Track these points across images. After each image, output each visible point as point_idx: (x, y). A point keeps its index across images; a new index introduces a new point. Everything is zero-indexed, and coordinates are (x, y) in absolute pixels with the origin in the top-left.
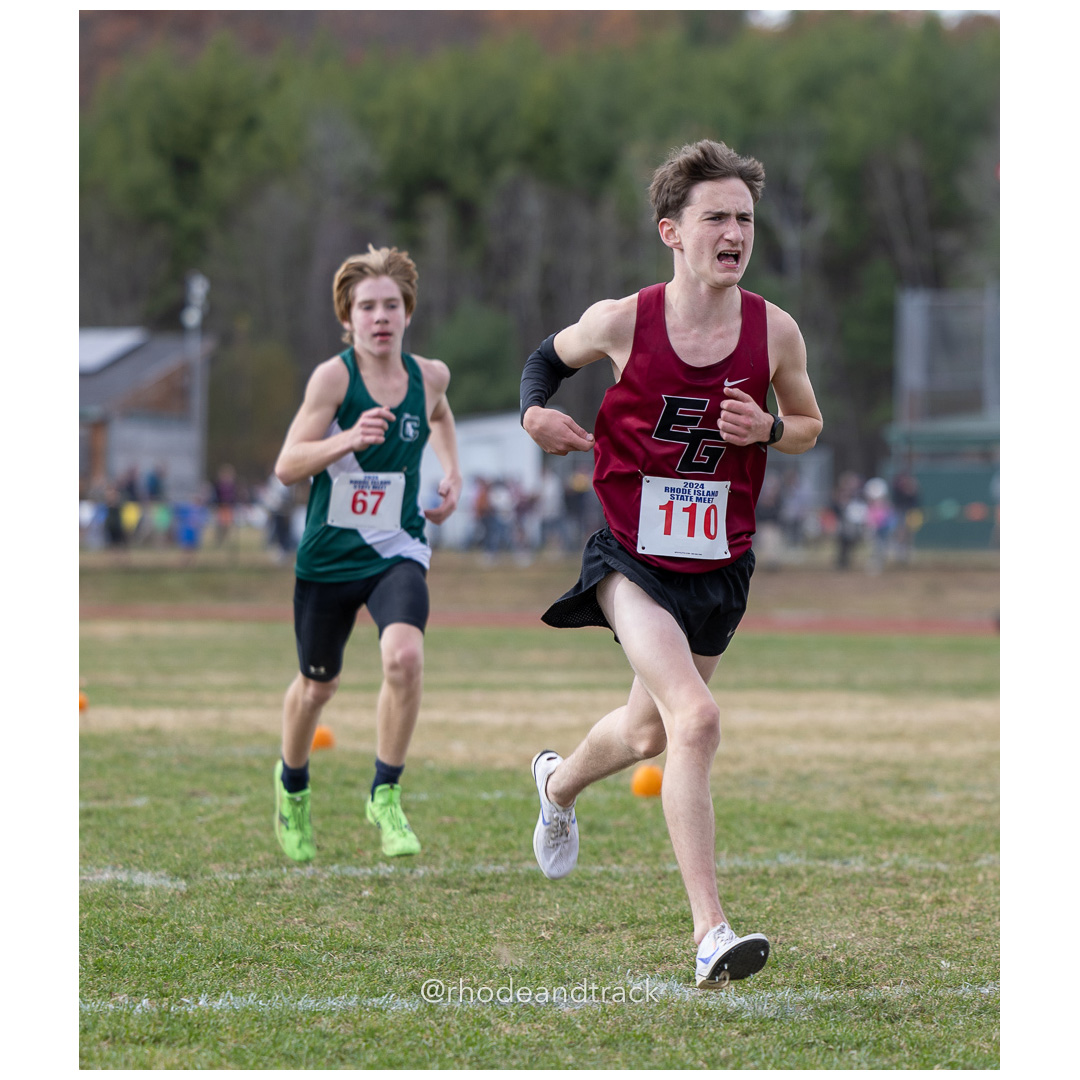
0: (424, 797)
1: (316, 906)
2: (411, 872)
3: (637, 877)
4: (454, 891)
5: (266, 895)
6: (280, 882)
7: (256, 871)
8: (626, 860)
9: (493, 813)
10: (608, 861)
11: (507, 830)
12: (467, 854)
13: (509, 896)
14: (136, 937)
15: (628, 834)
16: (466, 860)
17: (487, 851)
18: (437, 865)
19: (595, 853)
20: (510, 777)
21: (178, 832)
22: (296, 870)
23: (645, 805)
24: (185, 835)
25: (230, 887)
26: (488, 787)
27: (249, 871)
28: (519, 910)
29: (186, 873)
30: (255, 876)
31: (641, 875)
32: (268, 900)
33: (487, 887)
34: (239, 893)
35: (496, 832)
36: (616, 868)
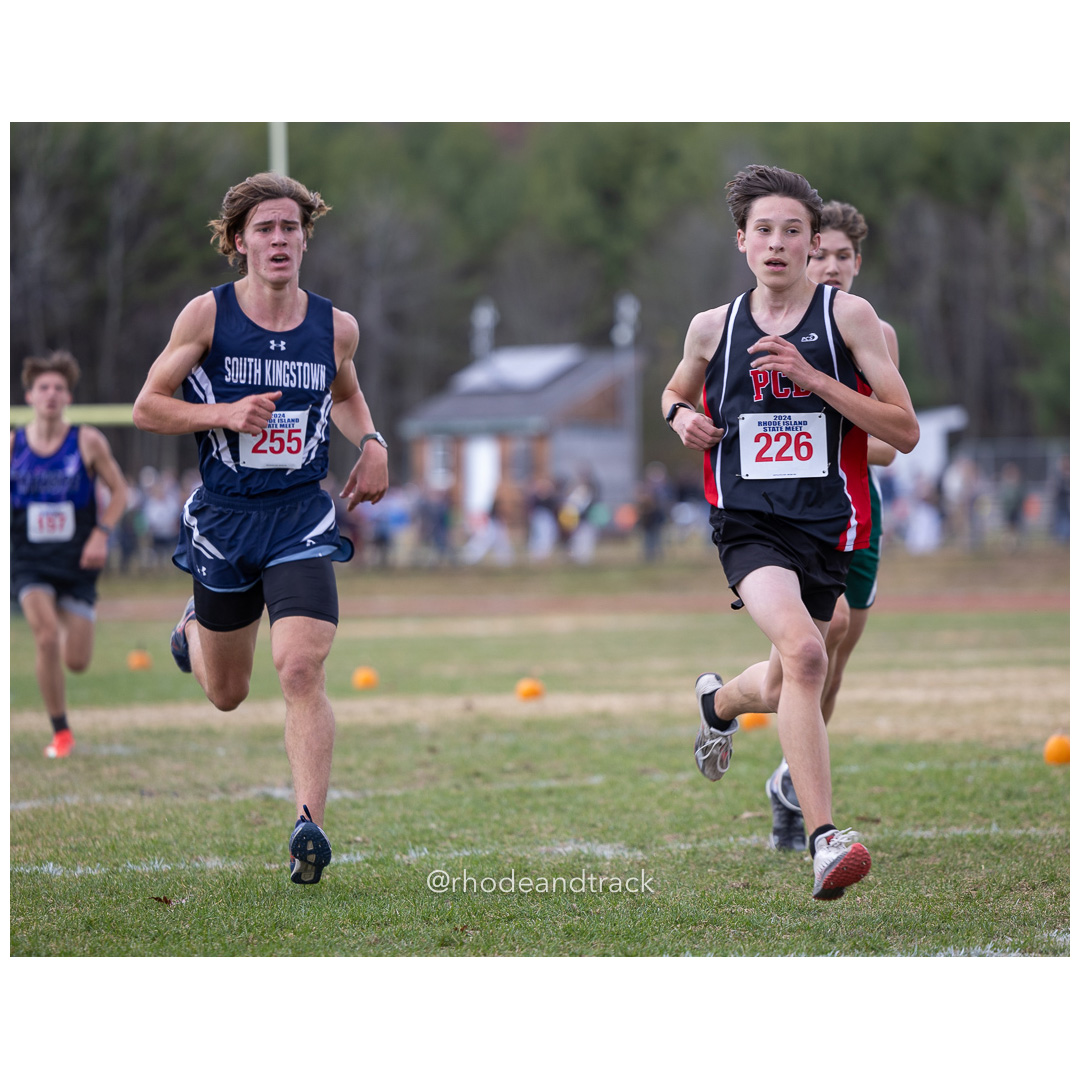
0: (854, 769)
1: (762, 873)
3: (1053, 839)
4: (887, 855)
5: (716, 863)
6: (728, 850)
7: (705, 841)
8: (1042, 823)
9: (919, 783)
10: (1026, 824)
11: (932, 798)
12: (898, 821)
13: (938, 859)
14: (600, 904)
15: (1044, 799)
16: (897, 826)
17: (915, 818)
18: (870, 831)
19: (1014, 818)
20: (932, 749)
21: (633, 807)
22: (742, 839)
23: (1057, 772)
24: (638, 810)
25: (682, 856)
26: (913, 759)
27: (699, 841)
28: (948, 870)
29: (642, 844)
30: (705, 845)
31: (1057, 837)
32: (718, 868)
33: (917, 851)
34: (691, 861)
35: (922, 800)
36: (1034, 831)
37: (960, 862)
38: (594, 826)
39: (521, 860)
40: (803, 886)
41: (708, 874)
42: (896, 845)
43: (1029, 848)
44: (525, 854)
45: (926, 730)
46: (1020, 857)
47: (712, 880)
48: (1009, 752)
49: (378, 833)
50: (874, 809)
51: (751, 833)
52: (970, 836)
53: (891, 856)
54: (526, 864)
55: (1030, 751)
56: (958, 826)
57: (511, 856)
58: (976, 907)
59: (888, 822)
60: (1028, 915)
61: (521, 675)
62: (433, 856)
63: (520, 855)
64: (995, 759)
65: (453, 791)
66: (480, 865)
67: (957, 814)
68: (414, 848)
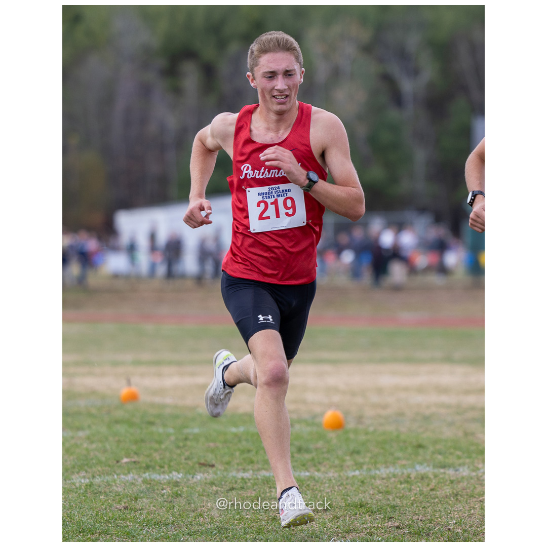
0: (196, 431)
1: (136, 499)
2: (193, 477)
3: (330, 480)
4: (220, 489)
5: (105, 492)
6: (114, 484)
7: (98, 477)
8: (323, 469)
9: (240, 441)
10: (312, 470)
11: (249, 451)
12: (226, 466)
13: (254, 492)
15: (323, 453)
16: (226, 470)
17: (238, 464)
18: (208, 472)
19: (304, 465)
20: (248, 418)
22: (122, 476)
25: (83, 487)
26: (236, 426)
27: (94, 477)
30: (98, 480)
31: (332, 478)
32: (107, 495)
33: (239, 486)
34: (88, 491)
35: (242, 452)
36: (317, 474)
37: (268, 494)
40: (164, 509)
41: (100, 499)
42: (226, 482)
43: (314, 486)
45: (243, 405)
46: (308, 492)
47: (103, 504)
48: (300, 421)
50: (210, 458)
51: (129, 473)
53: (222, 490)
55: (313, 420)
56: (266, 470)
60: (314, 531)
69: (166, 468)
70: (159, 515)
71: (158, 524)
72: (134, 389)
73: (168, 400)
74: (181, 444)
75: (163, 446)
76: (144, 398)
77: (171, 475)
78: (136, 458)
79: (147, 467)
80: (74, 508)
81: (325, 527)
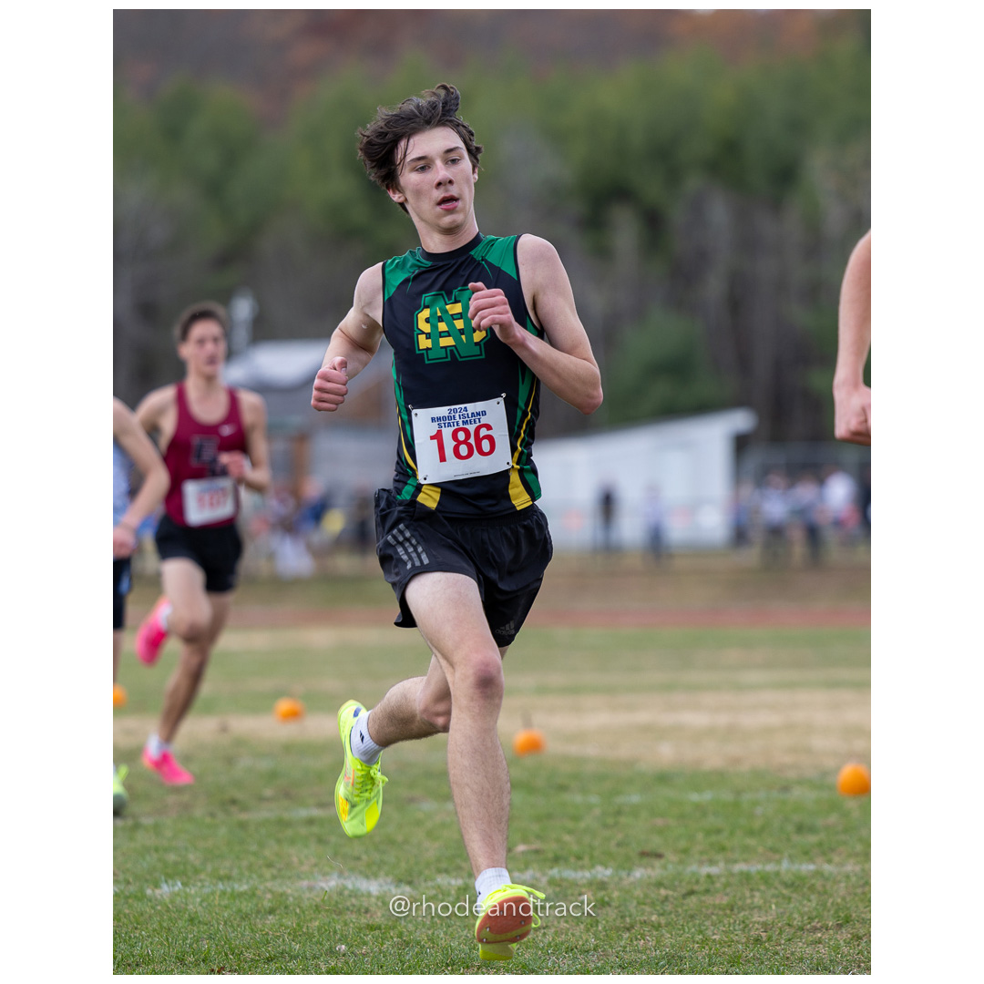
0: (635, 799)
2: (629, 875)
3: (848, 877)
4: (670, 893)
8: (836, 859)
9: (704, 815)
10: (819, 860)
11: (718, 831)
12: (682, 856)
13: (726, 898)
14: (365, 943)
15: (838, 833)
16: (681, 862)
17: (701, 853)
18: (653, 867)
19: (806, 853)
20: (717, 778)
21: (400, 838)
22: (516, 874)
23: (851, 804)
24: (406, 842)
25: (453, 892)
26: (698, 789)
28: (736, 911)
29: (410, 879)
31: (851, 874)
33: (703, 889)
34: (462, 898)
35: (708, 833)
36: (827, 868)
37: (749, 901)
38: (358, 859)
39: (281, 895)
40: (582, 926)
42: (680, 882)
43: (822, 886)
44: (285, 888)
45: (712, 756)
46: (812, 896)
48: (801, 782)
49: (129, 866)
50: (656, 842)
51: (527, 868)
52: (759, 872)
53: (675, 894)
54: (287, 899)
55: (821, 781)
56: (745, 861)
57: (270, 891)
58: (767, 950)
59: (671, 857)
60: (822, 959)
61: (279, 694)
62: (188, 890)
63: (280, 890)
64: (786, 789)
65: (208, 820)
66: (237, 901)
67: (746, 849)
68: (166, 882)
69: (586, 861)
70: (573, 935)
71: (572, 950)
72: (536, 733)
73: (591, 750)
74: (610, 821)
75: (582, 825)
76: (553, 747)
77: (593, 872)
78: (537, 845)
79: (556, 860)
80: (439, 926)
81: (838, 954)
